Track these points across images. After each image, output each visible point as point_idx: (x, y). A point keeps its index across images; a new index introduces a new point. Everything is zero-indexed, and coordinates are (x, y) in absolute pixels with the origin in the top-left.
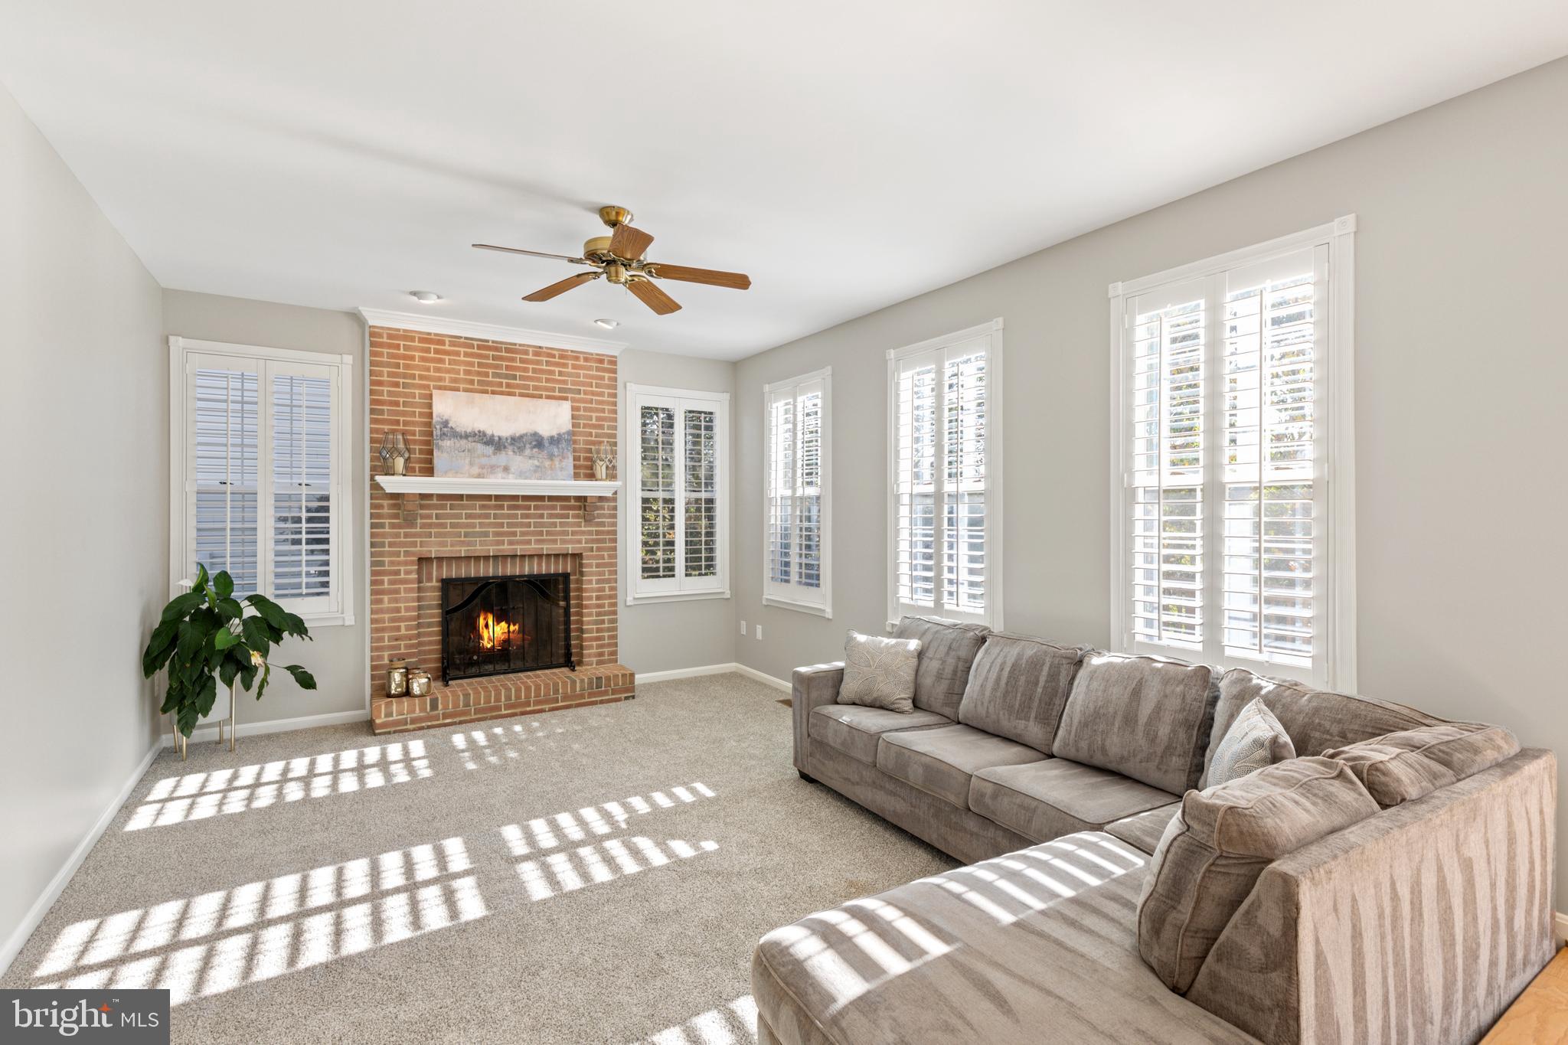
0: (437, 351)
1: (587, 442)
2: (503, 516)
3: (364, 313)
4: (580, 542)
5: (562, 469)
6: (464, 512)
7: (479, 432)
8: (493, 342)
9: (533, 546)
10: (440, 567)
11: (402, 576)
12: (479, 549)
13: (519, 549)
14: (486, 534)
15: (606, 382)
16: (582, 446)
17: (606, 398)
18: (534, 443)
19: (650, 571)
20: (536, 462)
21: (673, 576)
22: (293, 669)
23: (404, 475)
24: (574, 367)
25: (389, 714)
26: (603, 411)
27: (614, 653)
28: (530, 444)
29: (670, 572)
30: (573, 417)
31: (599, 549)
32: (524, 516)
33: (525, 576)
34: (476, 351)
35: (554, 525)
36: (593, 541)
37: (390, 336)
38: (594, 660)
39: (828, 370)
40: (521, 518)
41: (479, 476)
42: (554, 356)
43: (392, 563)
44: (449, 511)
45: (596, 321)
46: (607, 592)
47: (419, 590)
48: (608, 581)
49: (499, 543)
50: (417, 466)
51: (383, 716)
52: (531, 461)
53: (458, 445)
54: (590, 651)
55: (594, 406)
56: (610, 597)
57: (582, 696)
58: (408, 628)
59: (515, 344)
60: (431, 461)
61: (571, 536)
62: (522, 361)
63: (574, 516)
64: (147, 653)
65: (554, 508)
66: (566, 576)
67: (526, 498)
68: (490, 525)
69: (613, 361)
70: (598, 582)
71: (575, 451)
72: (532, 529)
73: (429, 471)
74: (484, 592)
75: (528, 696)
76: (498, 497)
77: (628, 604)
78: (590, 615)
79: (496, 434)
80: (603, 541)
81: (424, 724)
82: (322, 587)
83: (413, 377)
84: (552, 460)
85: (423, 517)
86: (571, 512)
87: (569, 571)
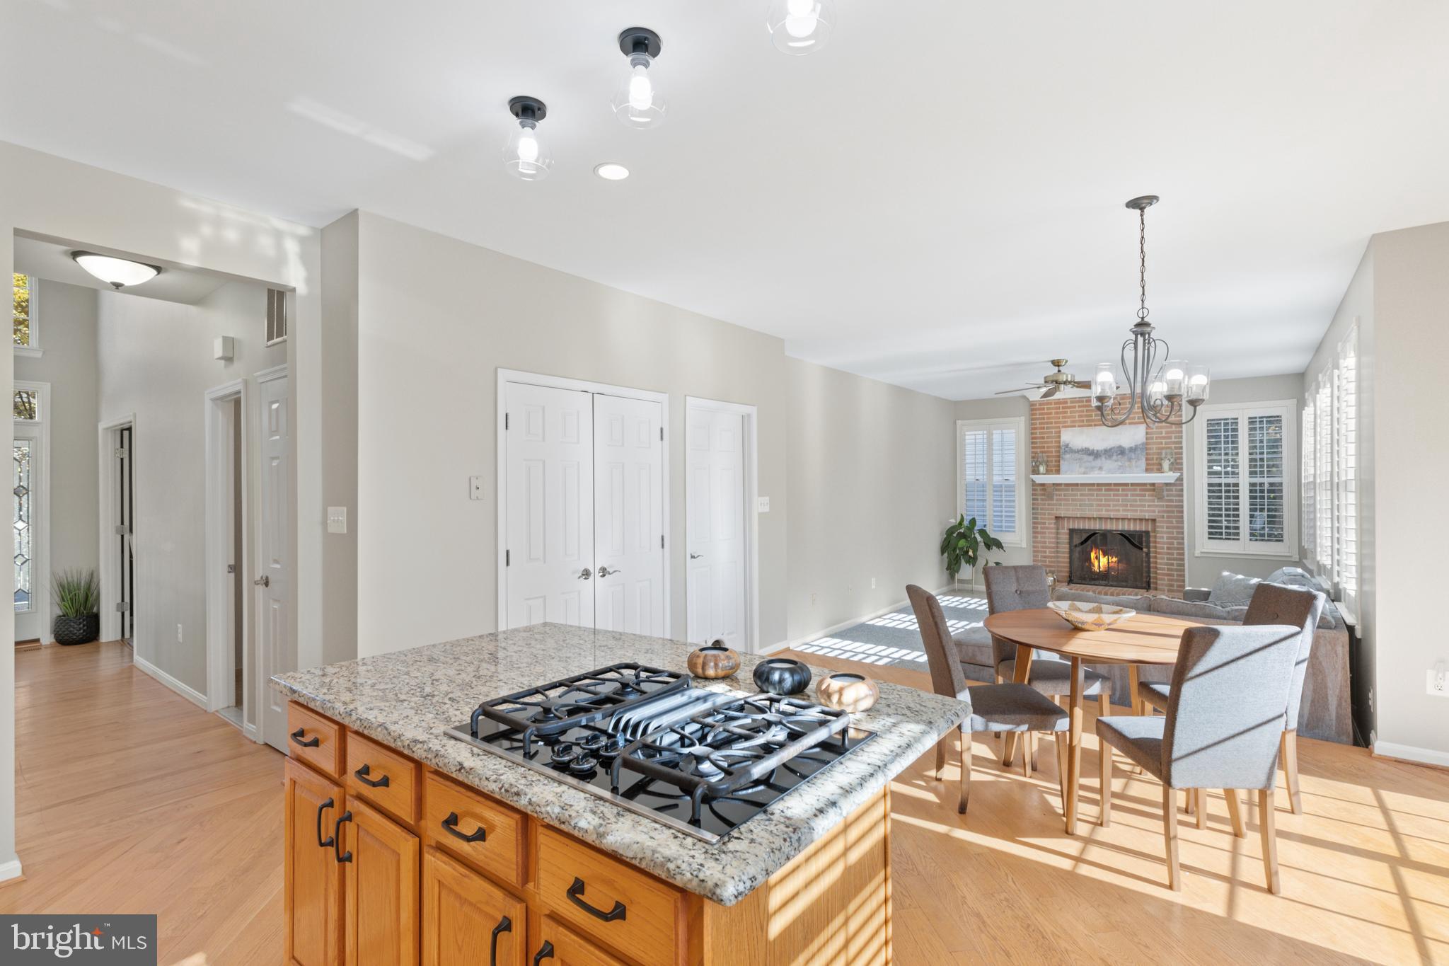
0: (1063, 408)
1: (1158, 448)
2: (1102, 495)
3: (1026, 395)
4: (1155, 511)
5: (1137, 466)
6: (1079, 492)
7: (1086, 448)
9: (1121, 513)
10: (1068, 522)
11: (1047, 525)
12: (1087, 513)
13: (1113, 515)
16: (1153, 451)
18: (1119, 452)
19: (1215, 532)
20: (1120, 464)
21: (1238, 539)
22: (998, 564)
23: (1045, 474)
28: (1116, 452)
29: (1233, 536)
30: (1147, 433)
31: (1168, 517)
32: (1114, 495)
33: (1118, 531)
34: (1085, 403)
35: (1136, 501)
36: (1164, 511)
37: (1040, 405)
38: (1166, 588)
41: (1084, 473)
43: (1042, 518)
44: (1070, 492)
46: (1176, 545)
47: (1057, 533)
48: (1177, 538)
49: (1099, 511)
50: (1053, 469)
52: (1116, 463)
53: (1073, 456)
54: (1163, 582)
56: (1178, 549)
58: (1050, 552)
60: (1059, 466)
61: (1147, 508)
63: (1149, 496)
64: (942, 548)
65: (1135, 490)
66: (1147, 533)
67: (1116, 485)
68: (1094, 500)
70: (1169, 538)
71: (1147, 454)
72: (1120, 503)
73: (1058, 472)
74: (1093, 538)
76: (1098, 484)
77: (1196, 555)
78: (1163, 559)
79: (1095, 449)
80: (1173, 512)
82: (1010, 529)
83: (1051, 423)
84: (1131, 461)
85: (1057, 495)
86: (1147, 493)
87: (1150, 530)
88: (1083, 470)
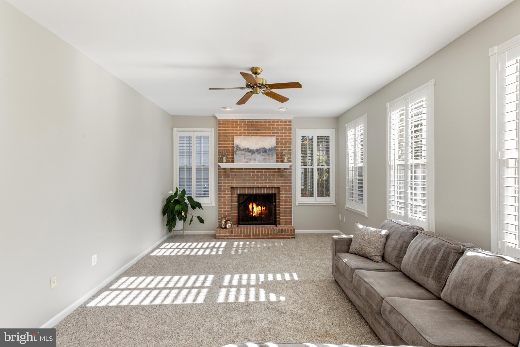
0: (236, 124)
1: (281, 150)
2: (255, 175)
3: (216, 116)
4: (279, 183)
5: (272, 159)
6: (243, 173)
7: (247, 148)
8: (252, 120)
9: (264, 184)
10: (237, 190)
11: (226, 192)
12: (248, 185)
13: (260, 185)
14: (250, 180)
15: (288, 129)
16: (279, 151)
17: (288, 135)
18: (264, 151)
19: (304, 194)
20: (264, 157)
21: (313, 196)
22: (198, 217)
23: (226, 162)
24: (277, 125)
25: (220, 233)
26: (287, 139)
27: (291, 222)
28: (262, 151)
29: (312, 195)
30: (276, 142)
31: (285, 186)
33: (263, 194)
34: (246, 123)
35: (271, 177)
36: (283, 183)
37: (223, 122)
38: (284, 223)
39: (366, 115)
40: (260, 175)
41: (247, 162)
42: (270, 122)
43: (224, 189)
44: (239, 173)
45: (279, 108)
46: (288, 201)
47: (231, 197)
48: (289, 197)
50: (230, 159)
51: (218, 233)
52: (262, 157)
53: (241, 153)
54: (283, 220)
55: (284, 137)
56: (289, 202)
57: (277, 235)
58: (228, 208)
59: (258, 120)
60: (233, 158)
61: (276, 182)
62: (260, 125)
63: (277, 175)
65: (270, 172)
66: (275, 194)
67: (262, 169)
68: (251, 177)
69: (290, 122)
70: (285, 197)
71: (277, 153)
72: (263, 179)
73: (233, 161)
74: (250, 199)
75: (259, 233)
76: (253, 169)
77: (296, 205)
78: (282, 208)
79: (252, 149)
80: (287, 183)
81: (229, 238)
82: (206, 195)
83: (229, 133)
84: (269, 156)
85: (232, 175)
86: (276, 173)
87: (276, 193)
88: (246, 160)
